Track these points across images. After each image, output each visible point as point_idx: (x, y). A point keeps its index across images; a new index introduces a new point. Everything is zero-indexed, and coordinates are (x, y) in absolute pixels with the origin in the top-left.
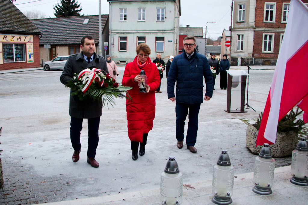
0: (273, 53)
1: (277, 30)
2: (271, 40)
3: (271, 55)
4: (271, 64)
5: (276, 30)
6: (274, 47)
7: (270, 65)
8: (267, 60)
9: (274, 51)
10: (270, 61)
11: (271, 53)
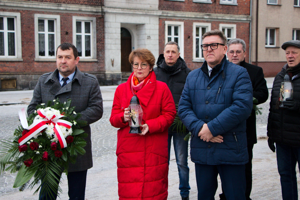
0: (22, 60)
1: (25, 6)
2: (14, 30)
3: (16, 64)
4: (19, 88)
5: (22, 5)
6: (23, 46)
7: (16, 88)
8: (8, 77)
9: (23, 56)
10: (16, 79)
11: (17, 60)
